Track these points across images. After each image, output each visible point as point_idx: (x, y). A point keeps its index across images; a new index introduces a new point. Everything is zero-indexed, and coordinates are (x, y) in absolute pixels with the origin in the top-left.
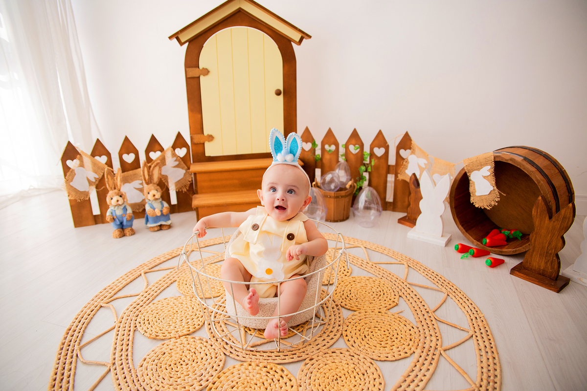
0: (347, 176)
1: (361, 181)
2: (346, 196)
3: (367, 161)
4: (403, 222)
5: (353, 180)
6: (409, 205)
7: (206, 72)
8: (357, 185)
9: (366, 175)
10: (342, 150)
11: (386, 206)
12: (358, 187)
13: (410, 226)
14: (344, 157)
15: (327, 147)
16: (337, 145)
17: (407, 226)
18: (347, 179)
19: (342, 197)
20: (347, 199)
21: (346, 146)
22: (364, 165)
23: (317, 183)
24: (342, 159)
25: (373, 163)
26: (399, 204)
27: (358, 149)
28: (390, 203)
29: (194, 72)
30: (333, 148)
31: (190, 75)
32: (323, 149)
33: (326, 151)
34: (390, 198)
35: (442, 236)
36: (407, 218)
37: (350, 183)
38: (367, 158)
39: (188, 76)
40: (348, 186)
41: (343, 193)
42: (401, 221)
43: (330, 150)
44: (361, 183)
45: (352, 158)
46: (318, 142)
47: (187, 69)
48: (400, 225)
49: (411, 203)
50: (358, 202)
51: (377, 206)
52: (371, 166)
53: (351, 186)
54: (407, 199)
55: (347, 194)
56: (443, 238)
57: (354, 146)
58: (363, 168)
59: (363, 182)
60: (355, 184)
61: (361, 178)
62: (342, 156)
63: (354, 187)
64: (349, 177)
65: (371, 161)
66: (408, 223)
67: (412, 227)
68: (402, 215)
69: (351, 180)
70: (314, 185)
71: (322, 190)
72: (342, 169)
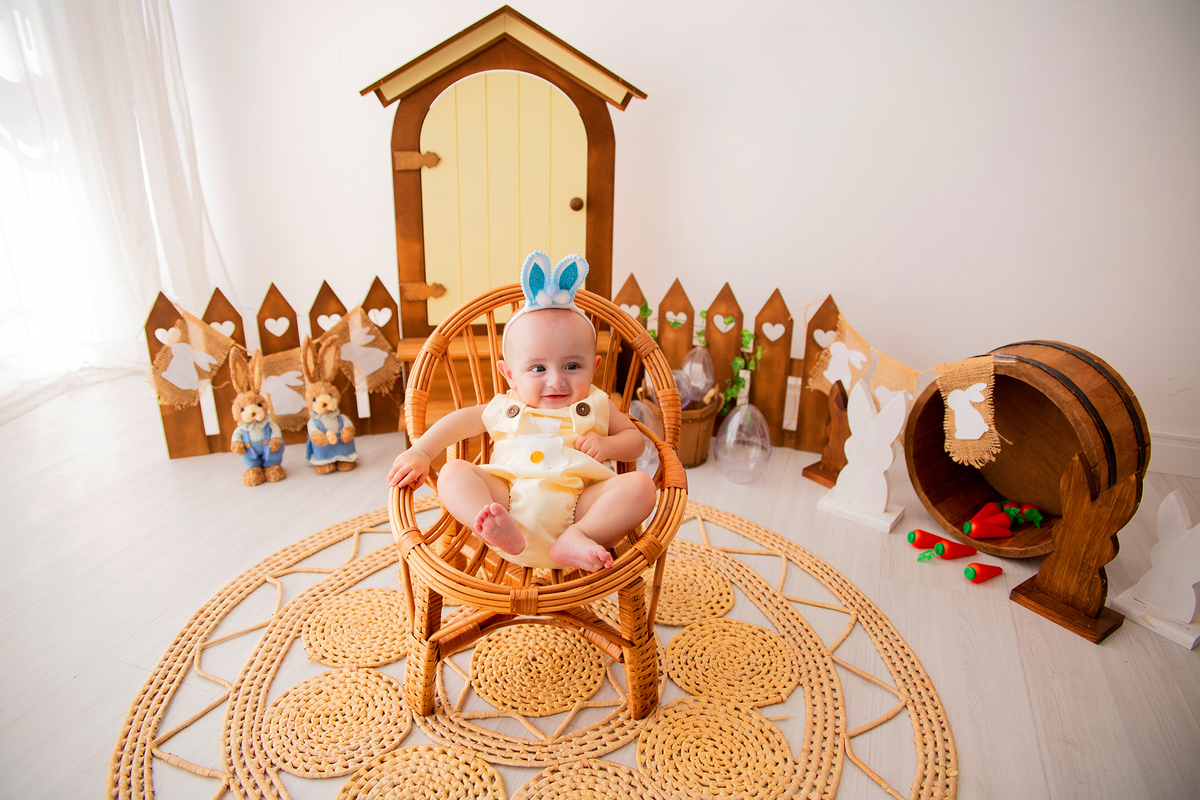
0: (707, 377)
1: (735, 386)
2: (701, 420)
3: (749, 348)
4: (813, 475)
5: (717, 386)
6: (827, 441)
7: (434, 160)
8: (726, 395)
9: (745, 375)
10: (700, 323)
11: (781, 438)
12: (729, 398)
13: (825, 485)
14: (703, 338)
15: (670, 316)
16: (690, 313)
17: (820, 483)
18: (707, 384)
19: (694, 421)
20: (704, 426)
21: (709, 316)
22: (743, 355)
23: (646, 391)
24: (698, 341)
25: (759, 355)
26: (808, 436)
27: (731, 322)
28: (791, 432)
29: (408, 161)
30: (682, 318)
31: (402, 165)
32: (662, 319)
33: (669, 323)
34: (790, 422)
35: (886, 511)
36: (821, 468)
37: (712, 393)
38: (748, 343)
39: (397, 168)
40: (706, 399)
41: (696, 413)
42: (810, 472)
43: (676, 323)
44: (734, 390)
45: (718, 340)
46: (653, 306)
47: (397, 154)
48: (807, 480)
49: (831, 439)
50: (725, 432)
51: (762, 442)
52: (756, 360)
53: (713, 399)
54: (823, 429)
55: (704, 416)
56: (886, 515)
57: (725, 316)
58: (740, 362)
59: (738, 390)
60: (722, 395)
61: (736, 381)
62: (699, 334)
63: (720, 399)
64: (711, 381)
65: (755, 351)
66: (821, 478)
67: (830, 488)
68: (813, 458)
69: (713, 387)
70: (641, 393)
71: (654, 406)
72: (697, 362)
